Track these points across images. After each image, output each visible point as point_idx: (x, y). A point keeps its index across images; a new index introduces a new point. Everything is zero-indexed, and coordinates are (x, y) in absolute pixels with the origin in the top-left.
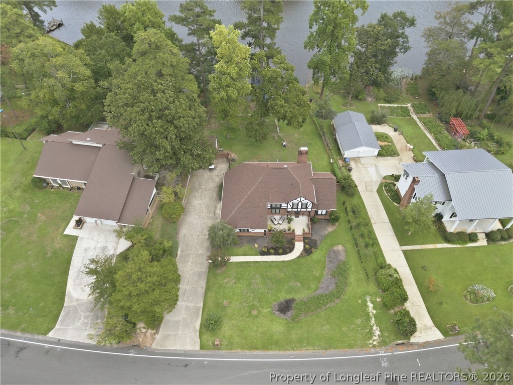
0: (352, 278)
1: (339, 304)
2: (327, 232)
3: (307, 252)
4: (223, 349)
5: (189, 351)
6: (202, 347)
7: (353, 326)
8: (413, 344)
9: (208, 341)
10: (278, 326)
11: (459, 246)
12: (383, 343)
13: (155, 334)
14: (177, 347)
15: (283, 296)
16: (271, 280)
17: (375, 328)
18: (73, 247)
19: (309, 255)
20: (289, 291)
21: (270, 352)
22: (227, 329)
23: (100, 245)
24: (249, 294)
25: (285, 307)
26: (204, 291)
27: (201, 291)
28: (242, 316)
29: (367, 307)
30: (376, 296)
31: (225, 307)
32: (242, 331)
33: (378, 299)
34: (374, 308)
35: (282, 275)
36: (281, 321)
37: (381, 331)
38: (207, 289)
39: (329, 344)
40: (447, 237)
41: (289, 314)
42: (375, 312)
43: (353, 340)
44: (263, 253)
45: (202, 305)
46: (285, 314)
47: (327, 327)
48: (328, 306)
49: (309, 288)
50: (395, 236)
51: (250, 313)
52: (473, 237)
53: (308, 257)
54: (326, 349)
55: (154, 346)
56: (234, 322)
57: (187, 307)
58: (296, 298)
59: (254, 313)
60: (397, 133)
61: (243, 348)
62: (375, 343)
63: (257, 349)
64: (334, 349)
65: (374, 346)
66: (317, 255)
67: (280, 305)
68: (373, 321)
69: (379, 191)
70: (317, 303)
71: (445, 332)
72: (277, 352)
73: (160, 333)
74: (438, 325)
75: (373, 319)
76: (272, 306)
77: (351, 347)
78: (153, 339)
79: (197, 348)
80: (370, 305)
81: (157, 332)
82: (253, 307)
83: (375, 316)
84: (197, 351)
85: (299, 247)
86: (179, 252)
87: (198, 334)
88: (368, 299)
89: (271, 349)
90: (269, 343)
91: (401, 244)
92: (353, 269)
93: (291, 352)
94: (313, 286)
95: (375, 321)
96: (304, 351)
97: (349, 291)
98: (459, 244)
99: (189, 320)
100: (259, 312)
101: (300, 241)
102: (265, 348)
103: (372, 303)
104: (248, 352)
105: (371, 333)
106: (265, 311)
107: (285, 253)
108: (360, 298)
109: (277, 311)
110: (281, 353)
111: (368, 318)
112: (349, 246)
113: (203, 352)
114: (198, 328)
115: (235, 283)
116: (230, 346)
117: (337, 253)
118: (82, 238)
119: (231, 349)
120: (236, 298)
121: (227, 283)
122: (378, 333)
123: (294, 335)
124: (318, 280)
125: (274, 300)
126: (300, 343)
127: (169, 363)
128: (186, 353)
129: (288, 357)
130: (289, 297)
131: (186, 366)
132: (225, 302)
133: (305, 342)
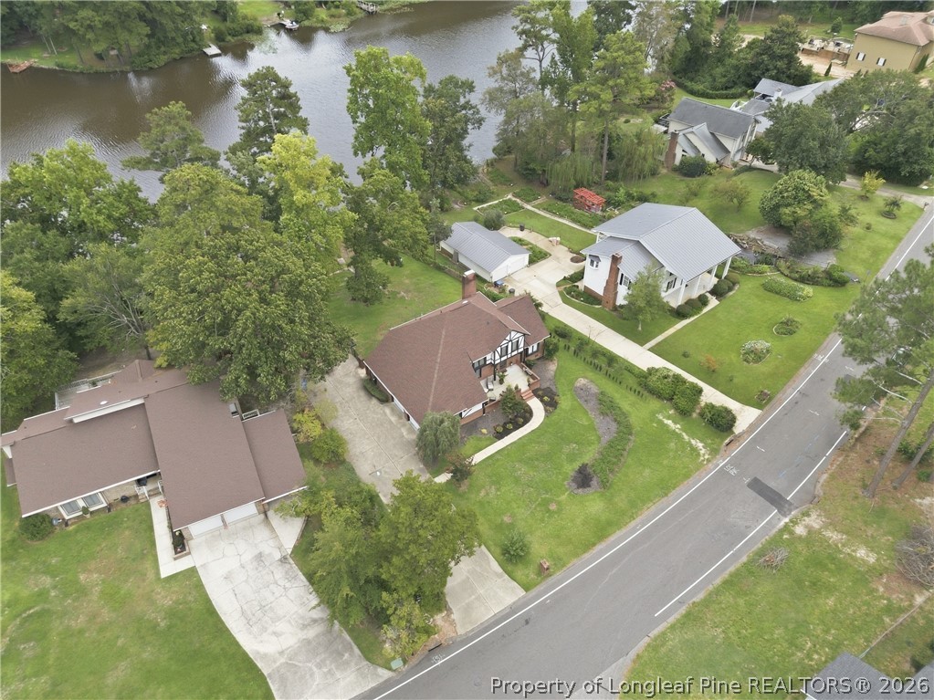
0: (625, 405)
1: (638, 440)
2: (552, 373)
3: (550, 405)
4: (554, 572)
5: (514, 603)
6: (527, 589)
7: (671, 454)
8: (740, 436)
9: (527, 576)
10: (593, 504)
11: (696, 317)
12: (714, 452)
13: (448, 615)
14: (496, 609)
15: (571, 469)
16: (537, 459)
17: (693, 442)
18: (199, 586)
19: (556, 408)
20: (571, 458)
21: (612, 538)
22: (539, 549)
23: (247, 556)
24: (527, 491)
25: (583, 479)
28: (542, 521)
29: (667, 425)
30: (665, 410)
31: (511, 524)
32: (558, 537)
33: (670, 412)
34: (675, 423)
35: (547, 447)
36: (591, 497)
37: (701, 441)
39: (665, 488)
40: (680, 313)
41: (594, 482)
42: (678, 426)
43: (684, 468)
44: (500, 436)
46: (590, 486)
47: (647, 472)
48: (628, 448)
49: (590, 444)
50: (627, 340)
51: (548, 511)
52: (703, 301)
53: (558, 411)
54: (666, 495)
55: (461, 631)
56: (538, 533)
58: (586, 462)
59: (553, 507)
60: (526, 232)
61: (577, 555)
62: (706, 457)
63: (594, 544)
64: (674, 488)
65: (708, 460)
66: (565, 402)
67: (574, 480)
68: (686, 437)
69: (566, 301)
70: (615, 452)
71: (759, 406)
72: (619, 533)
73: (454, 610)
74: (746, 402)
75: (684, 434)
76: (567, 486)
77: (687, 476)
78: (453, 623)
79: (522, 593)
80: (669, 422)
81: (449, 611)
82: (546, 503)
83: (683, 430)
84: (523, 597)
85: (535, 405)
87: (506, 577)
88: (661, 418)
89: (609, 535)
90: (601, 531)
91: (642, 344)
92: (616, 395)
93: (633, 524)
94: (593, 438)
95: (687, 434)
96: (646, 513)
97: (634, 420)
98: (696, 314)
99: (478, 569)
100: (559, 503)
101: (530, 398)
102: (601, 537)
103: (668, 419)
104: (587, 556)
105: (694, 450)
106: (563, 497)
107: (526, 421)
108: (652, 422)
109: (578, 488)
110: (624, 530)
111: (679, 437)
112: (590, 374)
113: (533, 592)
114: (500, 570)
115: (498, 490)
116: (560, 562)
117: (584, 389)
118: (203, 566)
119: (564, 566)
120: (515, 506)
121: (487, 494)
122: (700, 445)
123: (621, 501)
124: (591, 428)
125: (564, 480)
126: (635, 507)
127: (502, 634)
128: (513, 609)
129: (634, 530)
130: (577, 465)
131: (527, 622)
132: (506, 519)
133: (639, 502)
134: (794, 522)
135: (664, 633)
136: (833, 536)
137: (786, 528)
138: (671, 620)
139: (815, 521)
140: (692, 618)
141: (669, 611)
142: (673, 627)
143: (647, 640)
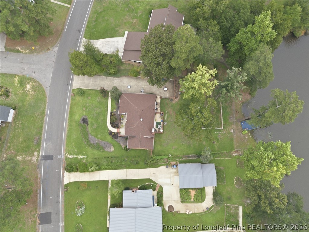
0: (95, 152)
1: (84, 144)
2: (122, 145)
3: (111, 133)
6: (73, 90)
7: (74, 147)
9: (75, 91)
10: (78, 117)
12: (66, 158)
14: (74, 81)
15: (90, 121)
16: (98, 116)
17: (72, 156)
18: (119, 36)
19: (109, 134)
20: (92, 123)
21: (68, 114)
22: (79, 98)
24: (92, 107)
25: (85, 121)
26: (96, 89)
27: (96, 88)
28: (83, 104)
29: (82, 155)
30: (86, 161)
31: (88, 98)
32: (77, 104)
33: (84, 161)
34: (81, 158)
35: (100, 121)
36: (80, 119)
37: (71, 158)
38: (96, 90)
39: (69, 136)
41: (82, 122)
42: (79, 158)
43: (69, 146)
44: (112, 113)
45: (90, 89)
46: (82, 120)
47: (75, 137)
48: (84, 138)
49: (92, 132)
50: (118, 179)
51: (84, 107)
53: (108, 134)
54: (67, 135)
56: (81, 101)
57: (90, 83)
58: (88, 126)
59: (84, 109)
60: (205, 209)
61: (71, 104)
62: (67, 155)
63: (70, 109)
64: (67, 138)
65: (65, 154)
66: (109, 138)
67: (86, 119)
68: (75, 156)
69: (149, 180)
70: (86, 135)
72: (68, 116)
74: (70, 183)
75: (76, 157)
76: (86, 116)
77: (67, 145)
79: (74, 88)
80: (82, 157)
82: (86, 108)
83: (77, 158)
84: (72, 88)
85: (114, 130)
86: (115, 78)
87: (78, 88)
88: (85, 156)
90: (72, 113)
92: (100, 153)
93: (67, 122)
94: (93, 134)
96: (67, 126)
97: (90, 149)
99: (84, 84)
100: (84, 111)
101: (117, 131)
102: (71, 112)
104: (69, 106)
105: (70, 154)
106: (84, 113)
107: (111, 123)
108: (86, 153)
109: (84, 118)
110: (68, 118)
111: (77, 155)
112: (113, 154)
114: (81, 88)
115: (98, 101)
116: (73, 100)
117: (109, 147)
118: (123, 39)
119: (71, 100)
120: (91, 101)
121: (98, 98)
122: (70, 157)
123: (74, 124)
124: (96, 137)
125: (88, 117)
126: (70, 125)
127: (69, 79)
128: (72, 84)
129: (66, 121)
130: (89, 123)
131: (67, 84)
132: (90, 98)
133: (70, 128)
134: (38, 155)
135: (45, 105)
136: (28, 158)
137: (39, 152)
138: (46, 110)
139: (34, 159)
140: (43, 113)
141: (48, 111)
142: (45, 108)
143: (47, 102)
